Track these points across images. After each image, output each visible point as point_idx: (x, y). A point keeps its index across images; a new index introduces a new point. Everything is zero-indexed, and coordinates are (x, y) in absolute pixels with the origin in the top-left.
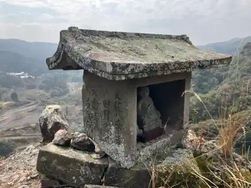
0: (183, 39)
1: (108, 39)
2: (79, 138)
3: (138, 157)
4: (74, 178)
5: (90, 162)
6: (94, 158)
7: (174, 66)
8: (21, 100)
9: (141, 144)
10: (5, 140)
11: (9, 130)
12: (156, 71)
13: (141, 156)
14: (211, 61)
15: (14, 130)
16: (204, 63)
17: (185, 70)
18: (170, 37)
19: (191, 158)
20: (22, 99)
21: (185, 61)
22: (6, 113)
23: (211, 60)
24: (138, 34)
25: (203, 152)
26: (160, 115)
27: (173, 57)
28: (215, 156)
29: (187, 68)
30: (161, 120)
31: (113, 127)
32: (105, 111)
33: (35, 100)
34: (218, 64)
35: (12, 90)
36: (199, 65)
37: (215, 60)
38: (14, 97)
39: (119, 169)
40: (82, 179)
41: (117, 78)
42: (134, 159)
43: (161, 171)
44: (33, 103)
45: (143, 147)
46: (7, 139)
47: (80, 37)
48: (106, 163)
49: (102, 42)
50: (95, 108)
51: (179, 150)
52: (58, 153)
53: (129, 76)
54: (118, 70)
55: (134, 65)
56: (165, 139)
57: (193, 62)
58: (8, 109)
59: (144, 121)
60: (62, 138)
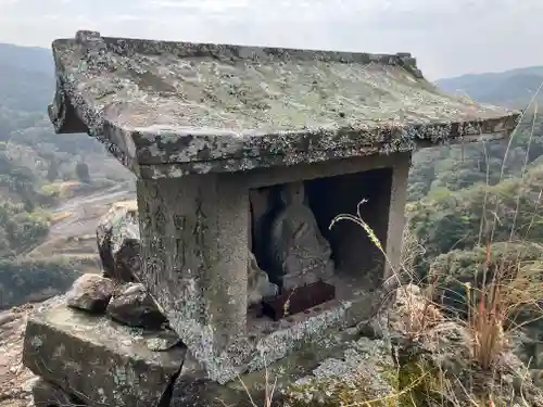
0: (401, 63)
1: (183, 64)
2: (127, 295)
3: (250, 358)
4: (101, 391)
5: (137, 358)
6: (151, 349)
7: (336, 139)
8: (95, 180)
9: (266, 323)
10: (62, 260)
11: (70, 239)
12: (281, 154)
13: (259, 354)
14: (455, 125)
15: (81, 240)
16: (433, 131)
17: (375, 149)
18: (364, 59)
19: (387, 367)
20: (96, 177)
21: (373, 125)
22: (67, 206)
23: (453, 124)
24: (273, 52)
25: (426, 351)
26: (329, 252)
27: (342, 115)
28: (452, 364)
29: (381, 145)
30: (332, 264)
31: (192, 281)
32: (178, 240)
33: (122, 180)
34: (478, 134)
35: (78, 157)
36: (416, 137)
37: (465, 124)
38: (82, 172)
39: (201, 382)
40: (118, 397)
41: (156, 172)
42: (238, 360)
43: (300, 396)
44: (119, 186)
45: (267, 332)
46: (67, 256)
47: (100, 59)
48: (174, 363)
49: (163, 71)
50: (160, 230)
51: (364, 342)
52: (68, 332)
53: (196, 166)
54: (155, 152)
55: (206, 138)
56: (329, 313)
57: (396, 130)
58: (69, 198)
59: (284, 265)
60: (87, 294)
